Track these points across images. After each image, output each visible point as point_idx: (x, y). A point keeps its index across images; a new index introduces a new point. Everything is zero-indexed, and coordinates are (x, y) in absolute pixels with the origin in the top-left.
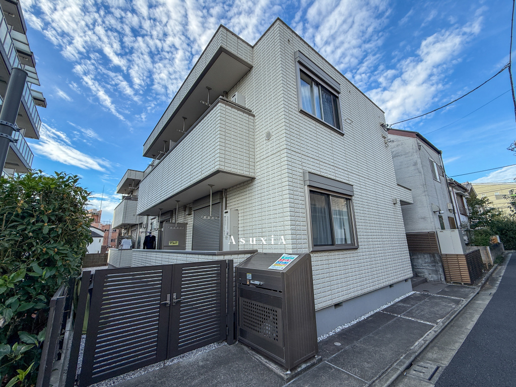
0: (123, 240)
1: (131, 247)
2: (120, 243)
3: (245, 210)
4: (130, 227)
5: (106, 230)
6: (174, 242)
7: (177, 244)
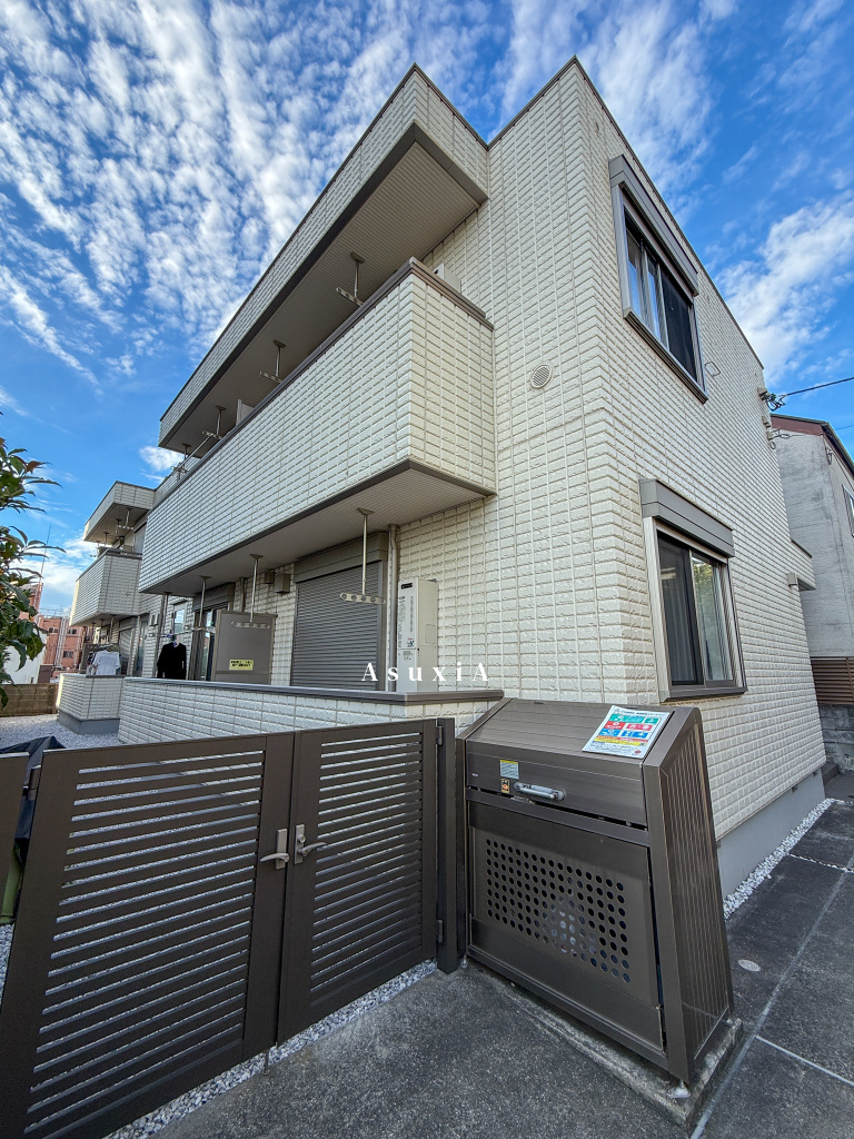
0: (99, 654)
1: (117, 670)
2: (90, 661)
3: (461, 582)
4: (114, 623)
5: (51, 630)
6: (244, 662)
7: (250, 668)
